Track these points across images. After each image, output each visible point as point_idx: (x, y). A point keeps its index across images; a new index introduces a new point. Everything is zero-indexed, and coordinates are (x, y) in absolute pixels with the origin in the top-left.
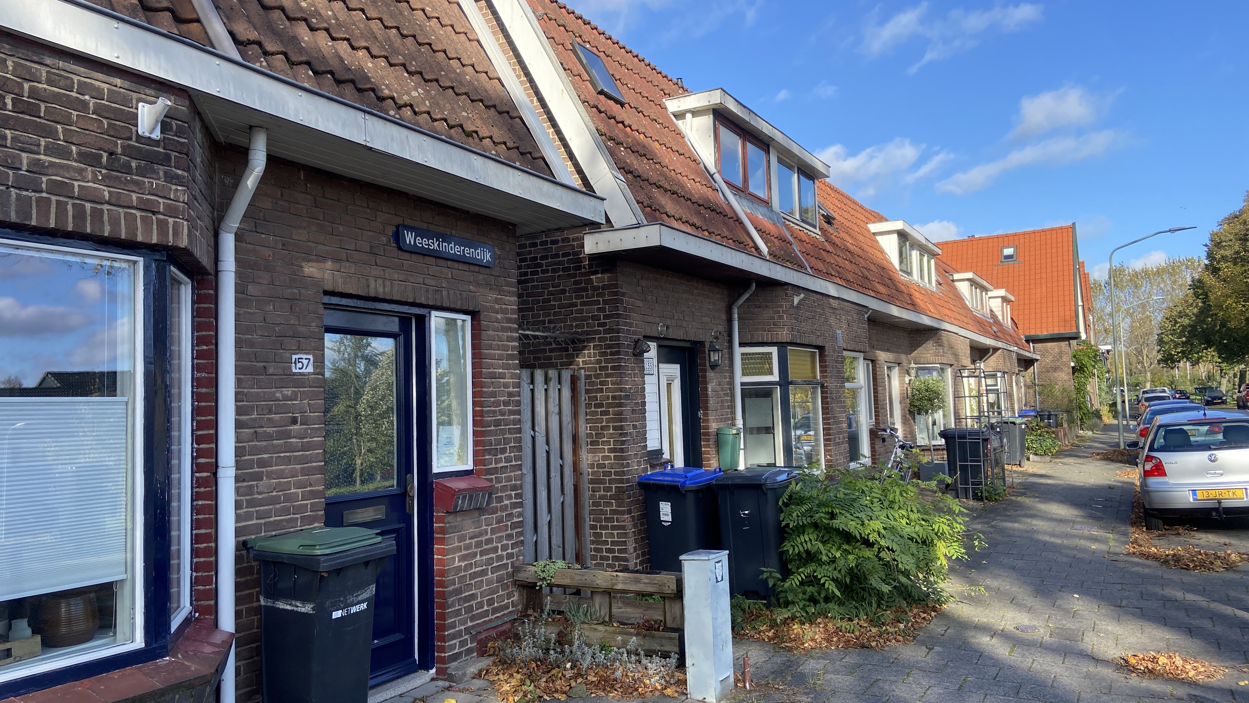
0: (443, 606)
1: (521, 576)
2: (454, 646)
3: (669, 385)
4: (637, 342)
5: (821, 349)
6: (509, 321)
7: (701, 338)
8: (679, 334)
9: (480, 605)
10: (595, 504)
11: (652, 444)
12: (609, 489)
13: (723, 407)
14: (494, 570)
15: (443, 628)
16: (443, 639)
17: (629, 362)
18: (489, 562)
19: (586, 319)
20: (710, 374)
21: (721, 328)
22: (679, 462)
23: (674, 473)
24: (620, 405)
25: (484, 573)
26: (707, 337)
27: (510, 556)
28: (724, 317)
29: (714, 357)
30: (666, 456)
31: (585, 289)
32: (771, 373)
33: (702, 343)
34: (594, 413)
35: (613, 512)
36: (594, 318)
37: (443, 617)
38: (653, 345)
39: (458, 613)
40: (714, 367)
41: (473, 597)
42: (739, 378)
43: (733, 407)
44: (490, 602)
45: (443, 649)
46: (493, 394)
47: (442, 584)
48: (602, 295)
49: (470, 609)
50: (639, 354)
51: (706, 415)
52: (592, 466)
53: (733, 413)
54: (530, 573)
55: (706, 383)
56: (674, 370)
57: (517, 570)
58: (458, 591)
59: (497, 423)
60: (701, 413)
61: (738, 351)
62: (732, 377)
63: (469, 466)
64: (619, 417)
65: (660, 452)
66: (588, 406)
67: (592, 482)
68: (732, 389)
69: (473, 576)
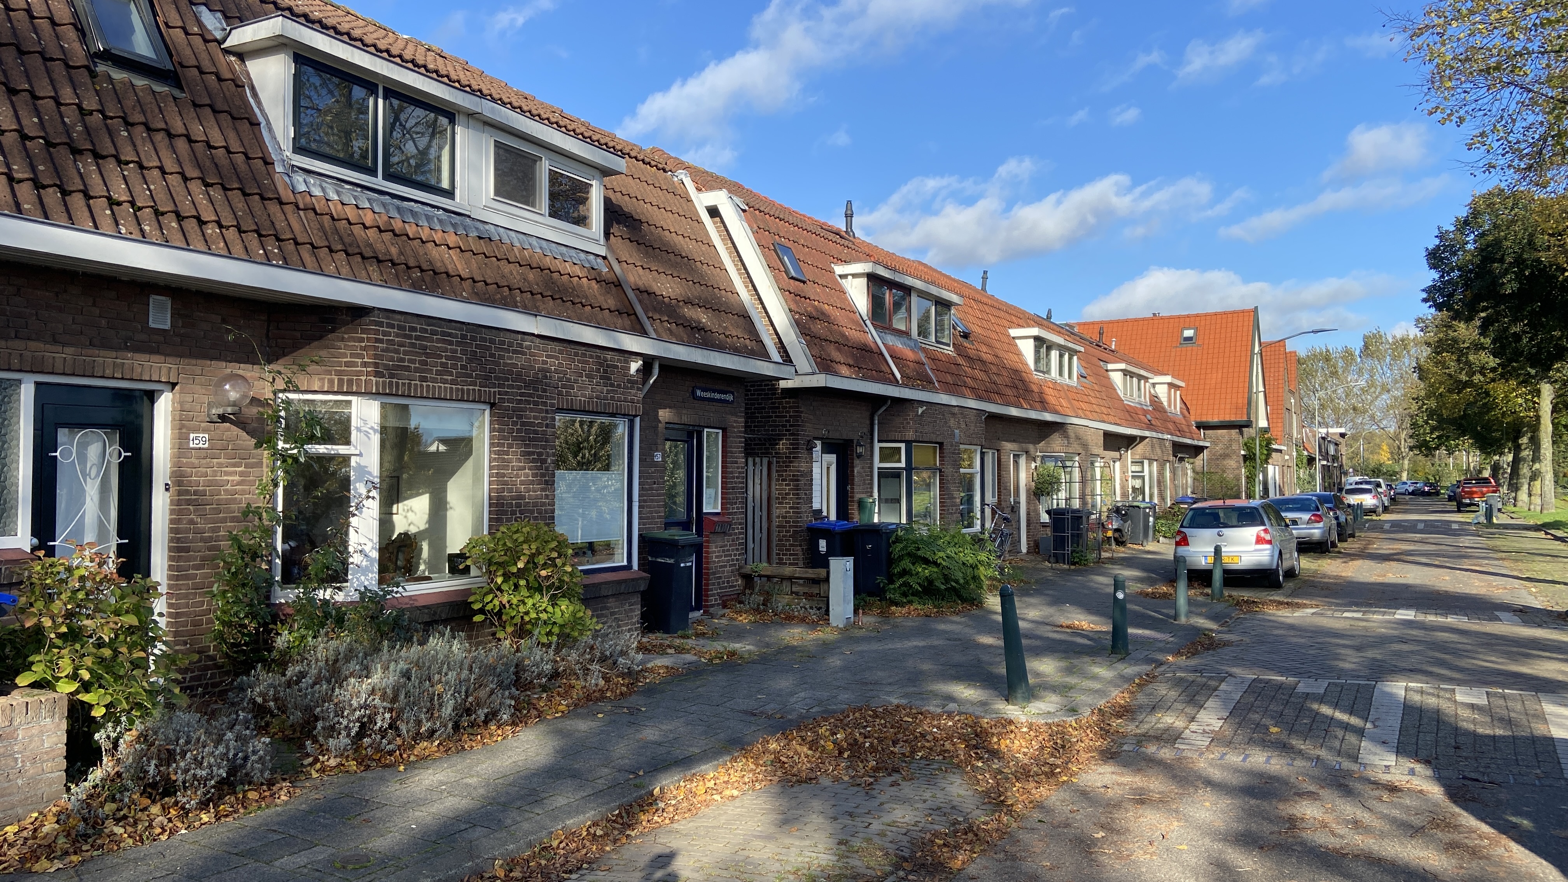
0: (707, 580)
1: (743, 571)
2: (712, 600)
3: (828, 468)
4: (809, 441)
5: (941, 444)
6: (740, 432)
7: (850, 436)
8: (836, 435)
9: (724, 583)
10: (780, 540)
11: (816, 506)
12: (788, 531)
13: (864, 484)
14: (731, 566)
15: (708, 590)
16: (707, 596)
17: (803, 454)
18: (728, 561)
19: (778, 426)
20: (857, 462)
21: (866, 430)
22: (833, 517)
23: (830, 523)
24: (798, 480)
25: (725, 566)
26: (855, 437)
27: (737, 560)
28: (868, 422)
29: (860, 450)
30: (825, 514)
31: (778, 408)
32: (899, 461)
33: (852, 441)
34: (781, 485)
35: (791, 545)
36: (783, 426)
37: (707, 585)
38: (819, 443)
39: (714, 584)
40: (859, 456)
41: (720, 578)
42: (877, 464)
43: (872, 484)
44: (728, 582)
45: (707, 601)
46: (732, 473)
47: (707, 569)
48: (788, 412)
49: (719, 583)
50: (810, 449)
51: (852, 489)
52: (778, 517)
53: (872, 488)
54: (747, 569)
55: (853, 467)
56: (832, 458)
57: (740, 567)
58: (714, 573)
59: (733, 488)
60: (849, 488)
61: (877, 446)
62: (872, 464)
63: (719, 510)
64: (797, 488)
65: (820, 511)
66: (778, 480)
67: (778, 527)
68: (872, 472)
69: (721, 567)
